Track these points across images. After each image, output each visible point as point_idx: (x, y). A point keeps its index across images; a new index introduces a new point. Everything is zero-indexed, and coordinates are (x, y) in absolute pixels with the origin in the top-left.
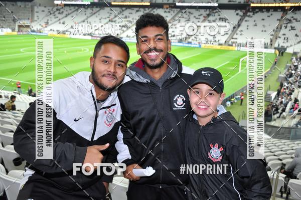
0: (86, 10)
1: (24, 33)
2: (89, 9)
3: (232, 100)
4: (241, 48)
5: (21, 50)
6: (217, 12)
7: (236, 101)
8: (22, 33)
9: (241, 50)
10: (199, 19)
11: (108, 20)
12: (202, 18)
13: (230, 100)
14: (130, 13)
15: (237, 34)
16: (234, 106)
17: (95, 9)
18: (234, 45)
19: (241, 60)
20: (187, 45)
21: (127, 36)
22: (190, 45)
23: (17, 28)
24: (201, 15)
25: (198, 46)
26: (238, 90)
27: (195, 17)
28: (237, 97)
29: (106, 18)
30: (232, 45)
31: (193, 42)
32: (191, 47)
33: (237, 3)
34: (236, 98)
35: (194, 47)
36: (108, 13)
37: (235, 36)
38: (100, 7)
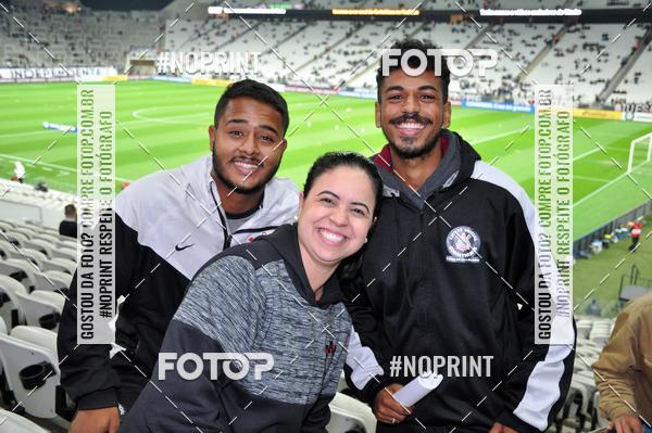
0: (277, 27)
1: (144, 77)
2: (283, 24)
3: (608, 236)
4: (637, 114)
5: (135, 114)
6: (577, 30)
7: (616, 240)
8: (137, 77)
9: (635, 119)
10: (534, 45)
11: (323, 48)
12: (541, 44)
13: (601, 238)
14: (372, 34)
15: (626, 82)
16: (610, 251)
17: (295, 26)
18: (618, 107)
19: (633, 143)
20: (502, 107)
21: (365, 86)
22: (509, 107)
23: (128, 67)
24: (540, 37)
25: (528, 109)
26: (623, 214)
27: (523, 41)
28: (620, 231)
29: (318, 46)
30: (612, 109)
31: (517, 100)
32: (511, 111)
33: (630, 6)
34: (617, 234)
35: (517, 111)
36: (324, 33)
37: (621, 87)
38: (307, 21)
